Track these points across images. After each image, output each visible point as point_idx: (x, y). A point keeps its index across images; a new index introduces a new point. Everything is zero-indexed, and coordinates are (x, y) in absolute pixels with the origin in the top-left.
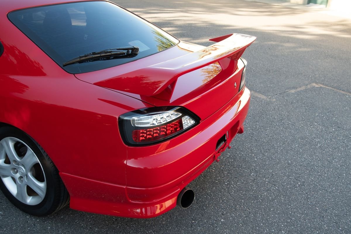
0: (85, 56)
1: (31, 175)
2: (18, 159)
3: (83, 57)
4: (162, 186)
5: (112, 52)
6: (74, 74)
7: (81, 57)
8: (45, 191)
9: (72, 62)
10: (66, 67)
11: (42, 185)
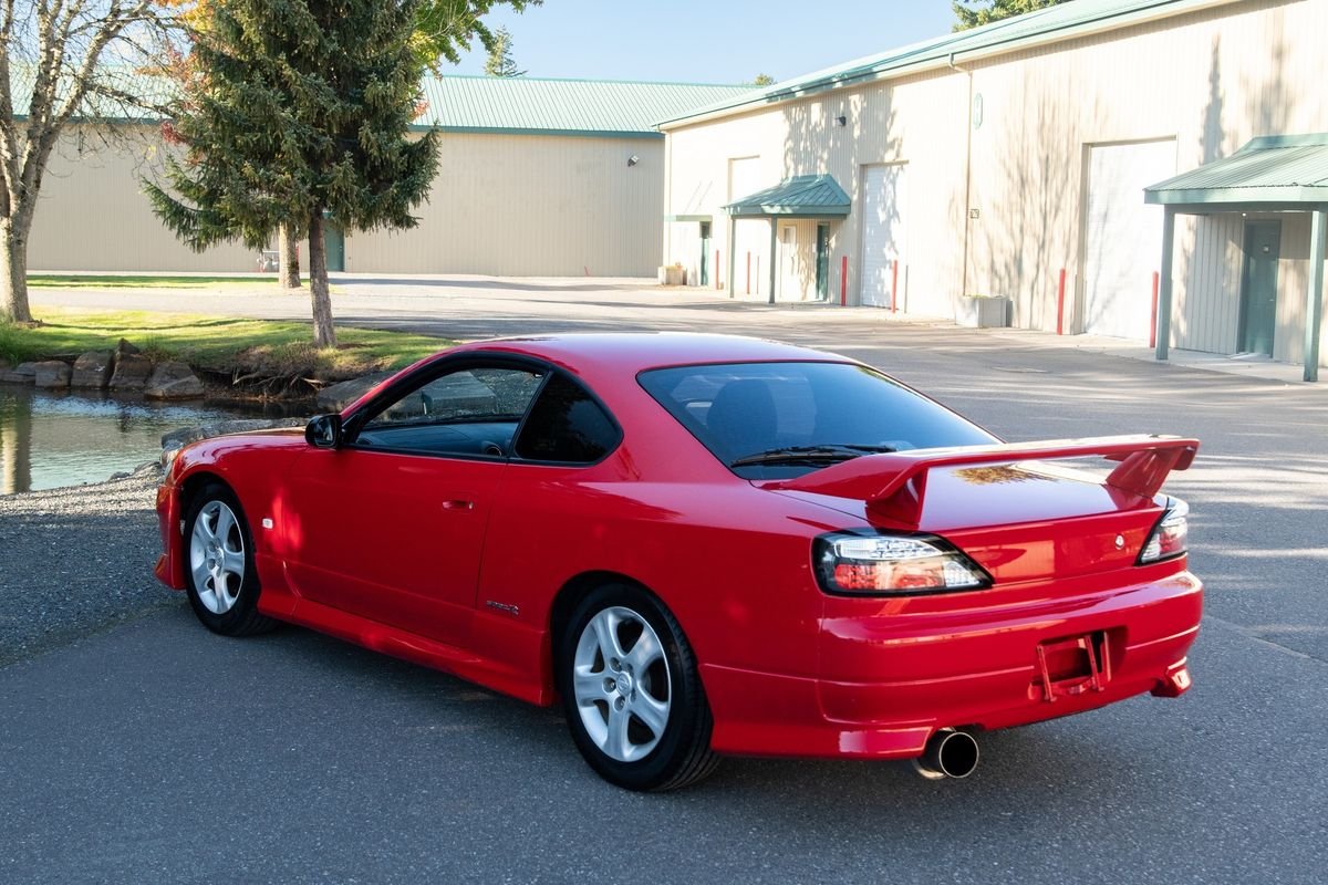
0: (778, 452)
1: (642, 686)
2: (620, 654)
3: (772, 453)
4: (895, 684)
5: (834, 451)
6: (749, 480)
7: (768, 453)
8: (665, 718)
9: (748, 460)
10: (738, 468)
11: (662, 707)
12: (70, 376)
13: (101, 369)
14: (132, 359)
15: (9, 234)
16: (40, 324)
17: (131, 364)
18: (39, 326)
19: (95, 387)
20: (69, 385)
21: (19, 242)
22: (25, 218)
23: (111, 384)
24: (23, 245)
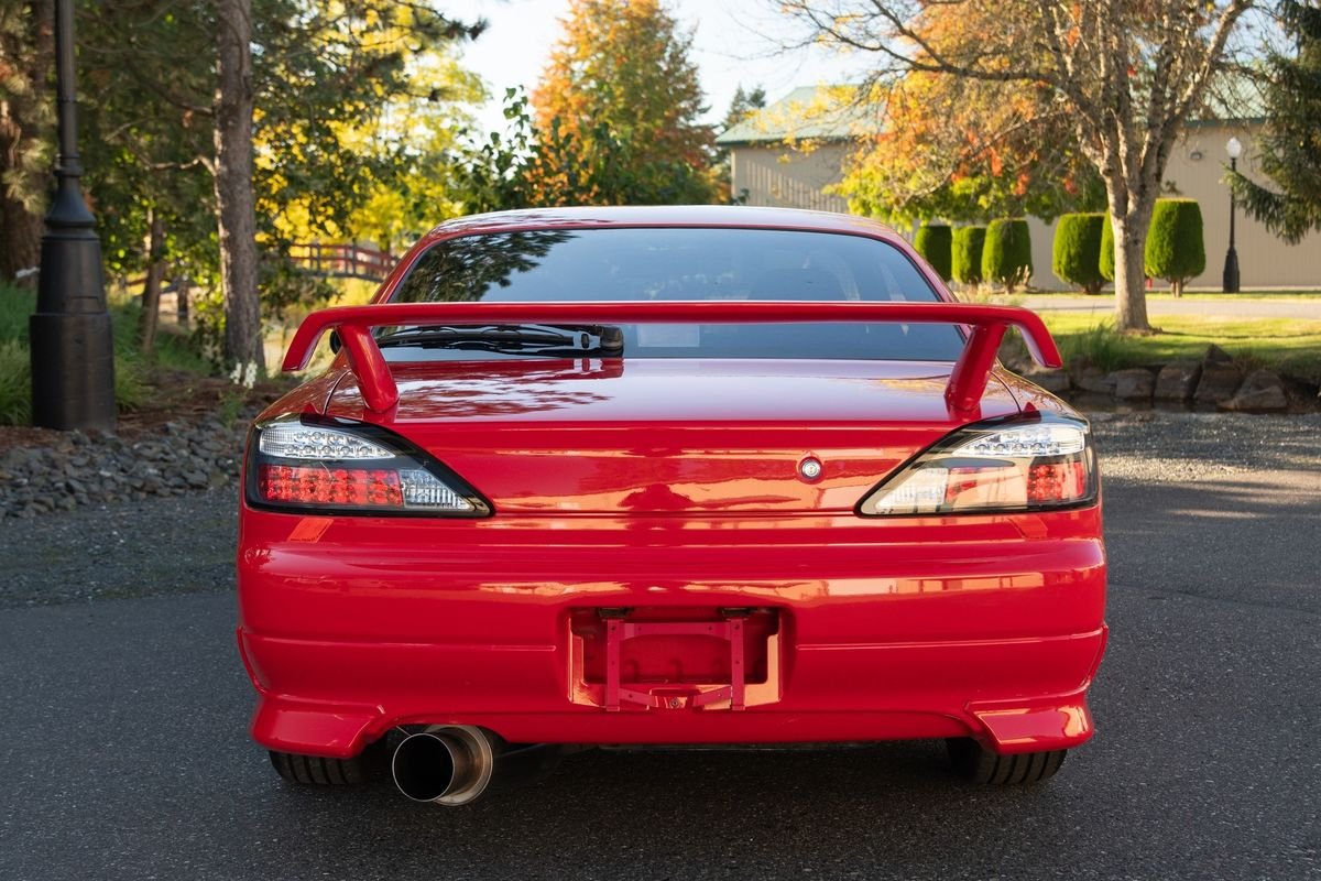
12: (1153, 385)
13: (1186, 379)
14: (1218, 368)
15: (1125, 233)
16: (1157, 331)
17: (1217, 373)
18: (1154, 334)
19: (1178, 398)
20: (1152, 395)
21: (1136, 242)
22: (1143, 215)
23: (1195, 396)
24: (1140, 245)
